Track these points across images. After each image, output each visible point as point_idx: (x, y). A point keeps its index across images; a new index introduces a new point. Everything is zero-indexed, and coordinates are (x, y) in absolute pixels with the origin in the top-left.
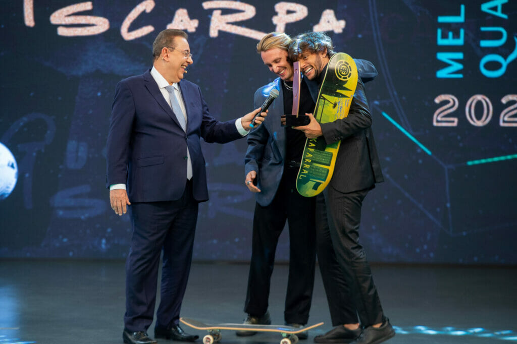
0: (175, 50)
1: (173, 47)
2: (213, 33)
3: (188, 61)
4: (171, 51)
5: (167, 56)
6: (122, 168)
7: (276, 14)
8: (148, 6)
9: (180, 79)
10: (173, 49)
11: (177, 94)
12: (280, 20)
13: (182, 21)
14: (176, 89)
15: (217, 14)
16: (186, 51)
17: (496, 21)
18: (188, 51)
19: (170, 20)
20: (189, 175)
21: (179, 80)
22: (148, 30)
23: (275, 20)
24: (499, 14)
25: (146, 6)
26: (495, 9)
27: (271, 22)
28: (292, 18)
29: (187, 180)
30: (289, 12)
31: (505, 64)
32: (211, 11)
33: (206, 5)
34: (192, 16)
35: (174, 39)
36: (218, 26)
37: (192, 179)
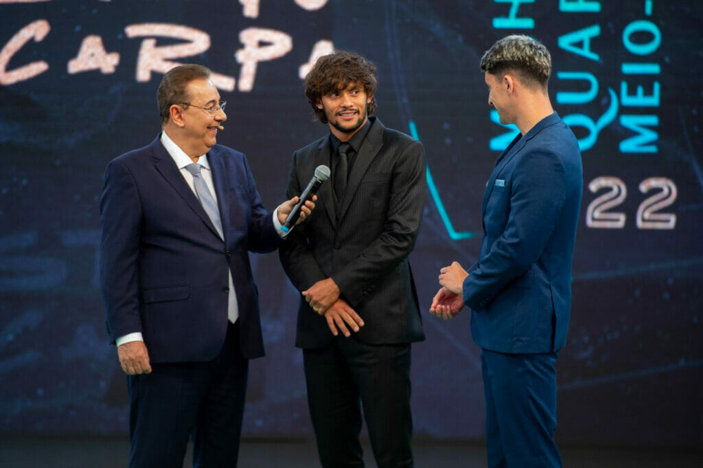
0: (191, 107)
1: (187, 102)
2: (143, 75)
3: (218, 118)
4: (185, 109)
5: (180, 117)
6: (133, 306)
7: (242, 46)
8: (38, 30)
9: (208, 146)
10: (188, 105)
11: (206, 175)
12: (248, 56)
13: (92, 55)
14: (204, 168)
15: (148, 45)
16: (210, 102)
17: (581, 64)
18: (214, 101)
19: (74, 53)
20: (233, 314)
21: (208, 150)
22: (37, 68)
23: (241, 56)
24: (586, 52)
25: (36, 30)
26: (579, 44)
27: (234, 59)
28: (267, 54)
29: (229, 322)
30: (262, 44)
31: (595, 129)
32: (139, 40)
33: (133, 31)
34: (109, 48)
35: (186, 89)
36: (149, 65)
37: (238, 320)
